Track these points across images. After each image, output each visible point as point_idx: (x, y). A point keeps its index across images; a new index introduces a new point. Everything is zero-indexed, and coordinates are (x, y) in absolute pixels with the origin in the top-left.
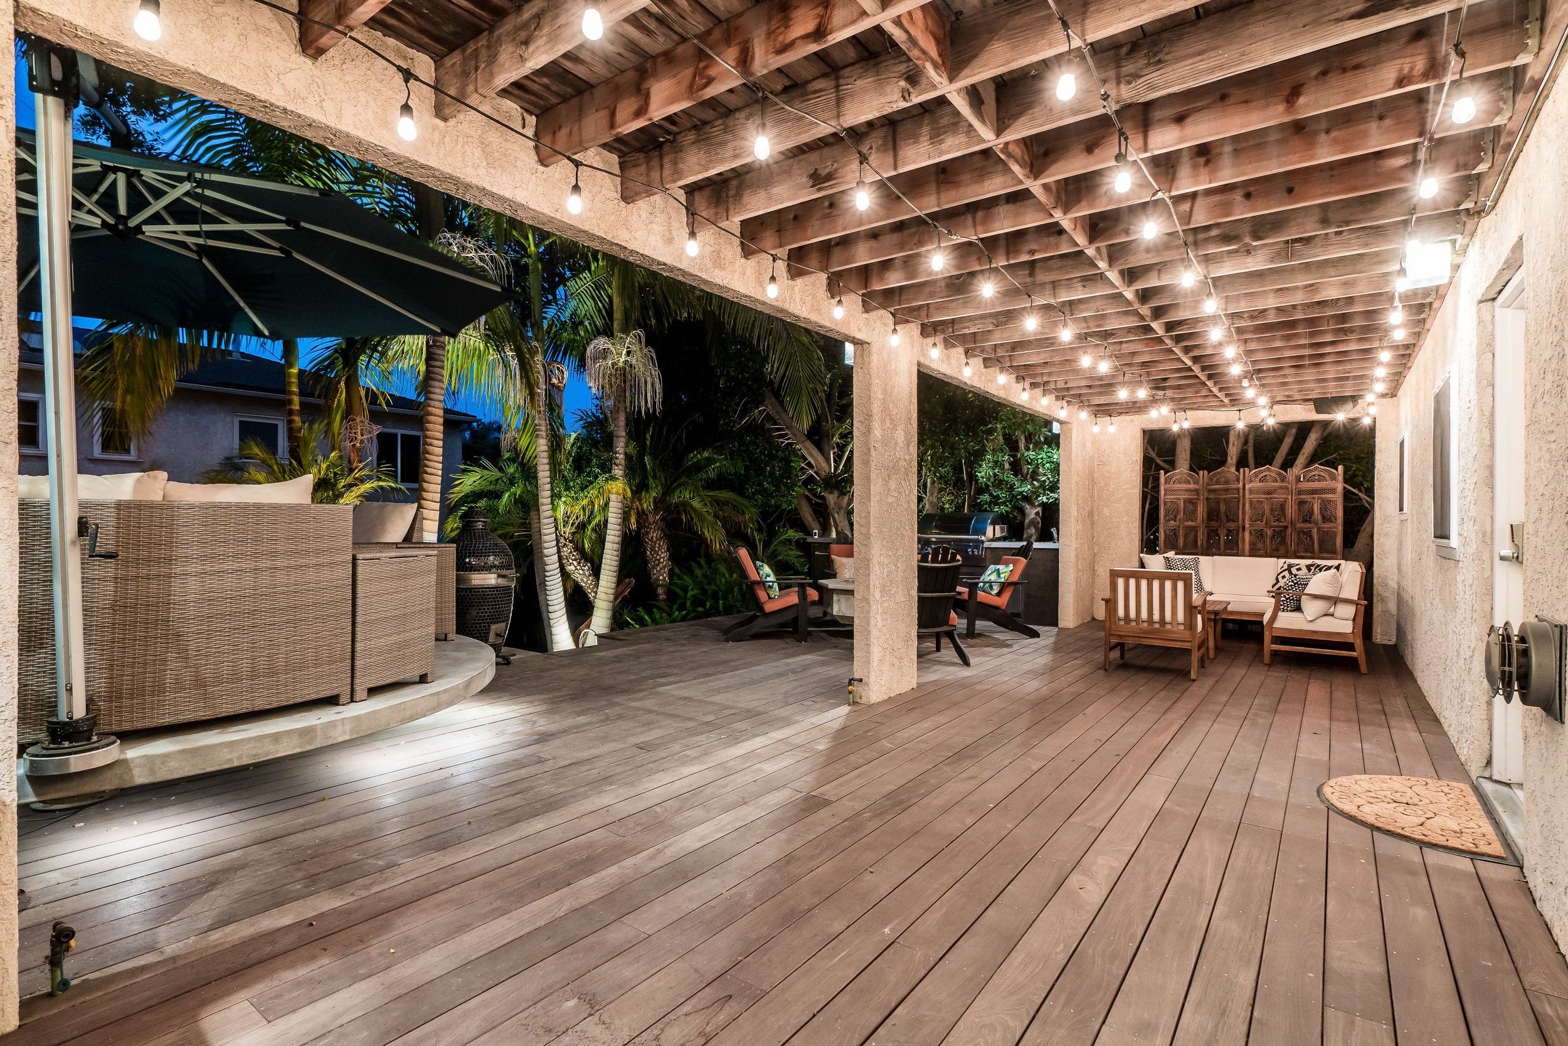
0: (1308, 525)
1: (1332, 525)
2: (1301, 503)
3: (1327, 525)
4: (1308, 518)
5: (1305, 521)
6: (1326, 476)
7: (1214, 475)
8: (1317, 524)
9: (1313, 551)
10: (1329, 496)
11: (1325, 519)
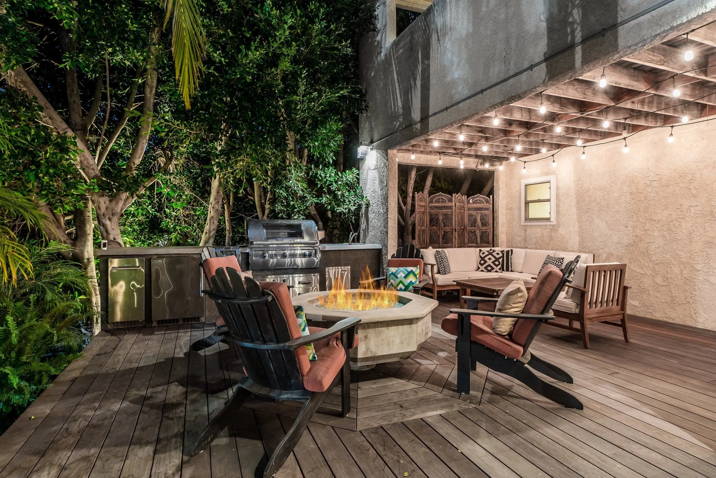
0: (473, 228)
1: (487, 228)
2: (470, 216)
3: (485, 228)
4: (474, 223)
5: (472, 226)
6: (484, 201)
7: (434, 198)
8: (478, 227)
9: (477, 243)
10: (486, 212)
11: (484, 224)
